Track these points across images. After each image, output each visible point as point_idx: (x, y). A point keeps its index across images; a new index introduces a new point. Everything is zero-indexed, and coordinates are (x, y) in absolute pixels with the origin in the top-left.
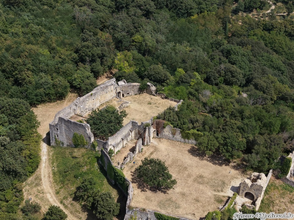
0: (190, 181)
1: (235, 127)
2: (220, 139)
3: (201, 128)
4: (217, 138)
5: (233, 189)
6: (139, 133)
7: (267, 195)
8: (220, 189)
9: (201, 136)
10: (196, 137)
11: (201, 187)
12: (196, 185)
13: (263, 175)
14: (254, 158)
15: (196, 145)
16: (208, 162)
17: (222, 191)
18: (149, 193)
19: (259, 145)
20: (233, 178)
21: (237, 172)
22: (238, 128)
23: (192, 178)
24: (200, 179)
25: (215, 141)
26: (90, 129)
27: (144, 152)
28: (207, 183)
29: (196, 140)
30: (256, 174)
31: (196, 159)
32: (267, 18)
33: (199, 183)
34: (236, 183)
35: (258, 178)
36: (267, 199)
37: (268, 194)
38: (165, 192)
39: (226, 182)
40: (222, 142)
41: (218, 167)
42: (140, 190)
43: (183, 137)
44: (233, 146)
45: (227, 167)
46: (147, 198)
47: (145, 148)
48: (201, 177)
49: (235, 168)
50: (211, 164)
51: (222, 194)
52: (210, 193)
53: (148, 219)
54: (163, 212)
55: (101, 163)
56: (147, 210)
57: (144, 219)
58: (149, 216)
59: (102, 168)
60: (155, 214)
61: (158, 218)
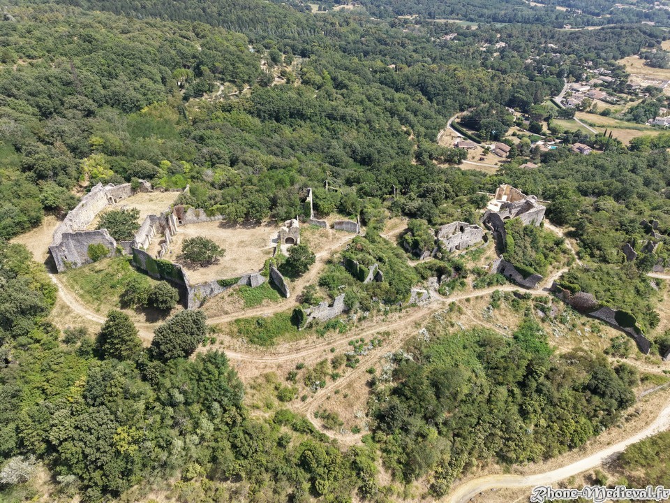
0: (234, 248)
1: (253, 191)
2: (245, 205)
3: (222, 201)
4: (242, 205)
5: (274, 241)
6: (161, 226)
8: (263, 245)
9: (226, 208)
10: (222, 211)
11: (247, 249)
12: (241, 249)
13: (294, 220)
14: (282, 210)
15: (224, 219)
16: (242, 230)
17: (266, 246)
18: (202, 270)
19: (280, 198)
20: (269, 233)
21: (270, 228)
22: (256, 191)
23: (235, 246)
24: (242, 244)
25: (242, 208)
26: (108, 234)
27: (175, 242)
28: (250, 244)
29: (221, 214)
30: (289, 221)
31: (230, 230)
32: (222, 100)
33: (243, 247)
34: (275, 236)
35: (291, 224)
36: (303, 239)
38: (217, 264)
39: (265, 238)
40: (249, 206)
41: (254, 230)
42: (192, 271)
43: (209, 215)
44: (260, 206)
45: (260, 227)
46: (202, 274)
47: (174, 238)
48: (242, 242)
49: (269, 224)
50: (245, 230)
51: (267, 248)
52: (256, 251)
53: (212, 291)
54: (224, 278)
55: (135, 264)
56: (209, 281)
57: (208, 292)
58: (213, 286)
59: (139, 269)
60: (217, 281)
61: (221, 285)
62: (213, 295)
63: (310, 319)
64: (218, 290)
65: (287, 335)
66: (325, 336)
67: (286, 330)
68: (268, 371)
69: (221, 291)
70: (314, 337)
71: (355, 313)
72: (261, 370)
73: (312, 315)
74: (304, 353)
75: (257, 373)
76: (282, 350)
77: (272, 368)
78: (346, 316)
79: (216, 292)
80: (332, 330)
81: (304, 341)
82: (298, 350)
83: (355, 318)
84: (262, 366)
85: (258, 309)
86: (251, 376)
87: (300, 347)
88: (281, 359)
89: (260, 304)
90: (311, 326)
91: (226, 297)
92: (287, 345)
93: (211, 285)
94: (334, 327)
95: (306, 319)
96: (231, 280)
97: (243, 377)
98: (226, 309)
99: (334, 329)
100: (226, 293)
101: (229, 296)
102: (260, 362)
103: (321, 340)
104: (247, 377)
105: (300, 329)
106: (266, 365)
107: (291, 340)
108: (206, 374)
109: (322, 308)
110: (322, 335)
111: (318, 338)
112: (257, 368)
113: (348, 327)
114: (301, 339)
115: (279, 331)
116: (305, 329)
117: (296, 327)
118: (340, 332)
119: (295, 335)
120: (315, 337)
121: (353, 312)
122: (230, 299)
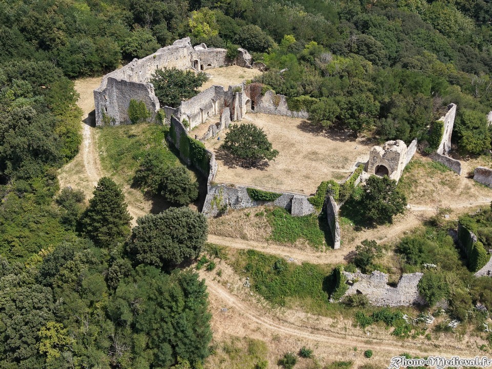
6: (225, 104)
7: (407, 173)
11: (314, 163)
12: (307, 162)
13: (401, 142)
17: (343, 168)
20: (360, 154)
24: (312, 155)
26: (153, 91)
30: (392, 142)
31: (308, 135)
33: (310, 159)
37: (409, 172)
42: (226, 167)
46: (237, 175)
49: (367, 142)
51: (342, 171)
52: (325, 170)
53: (237, 201)
54: (258, 188)
55: (170, 139)
56: (237, 186)
57: (233, 201)
58: (240, 195)
59: (172, 147)
60: (248, 189)
61: (251, 197)
62: (238, 207)
63: (351, 291)
64: (246, 202)
65: (309, 300)
66: (368, 328)
67: (311, 293)
68: (256, 337)
69: (249, 205)
70: (349, 322)
71: (436, 315)
72: (249, 332)
73: (356, 287)
74: (321, 338)
75: (241, 332)
76: (291, 319)
77: (265, 335)
78: (416, 313)
79: (243, 204)
80: (382, 323)
81: (331, 320)
82: (315, 329)
83: (431, 322)
84: (253, 326)
85: (287, 249)
86: (232, 333)
87: (320, 327)
88: (283, 330)
89: (292, 243)
90: (349, 303)
91: (252, 215)
92: (302, 315)
93: (237, 191)
94: (388, 321)
95: (345, 289)
96: (266, 193)
97: (221, 330)
98: (245, 231)
99: (388, 324)
100: (253, 209)
101: (257, 215)
102: (253, 320)
103: (358, 331)
104: (227, 332)
105: (331, 301)
106: (259, 328)
107: (311, 309)
108: (169, 299)
109: (375, 281)
110: (363, 326)
111: (355, 326)
112: (244, 326)
113: (413, 331)
114: (326, 315)
115: (300, 291)
116: (340, 304)
117: (326, 295)
118: (396, 333)
119: (320, 306)
120: (351, 322)
121: (430, 313)
122: (257, 220)
